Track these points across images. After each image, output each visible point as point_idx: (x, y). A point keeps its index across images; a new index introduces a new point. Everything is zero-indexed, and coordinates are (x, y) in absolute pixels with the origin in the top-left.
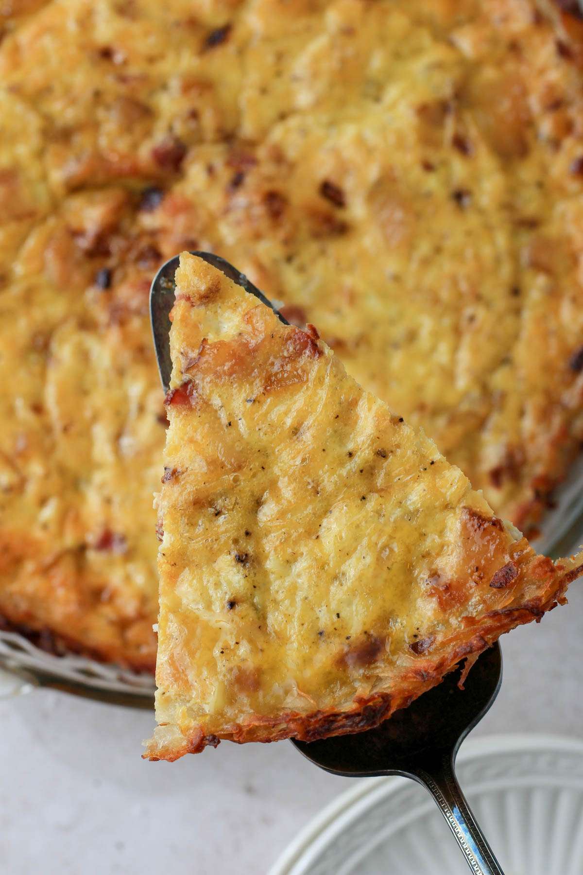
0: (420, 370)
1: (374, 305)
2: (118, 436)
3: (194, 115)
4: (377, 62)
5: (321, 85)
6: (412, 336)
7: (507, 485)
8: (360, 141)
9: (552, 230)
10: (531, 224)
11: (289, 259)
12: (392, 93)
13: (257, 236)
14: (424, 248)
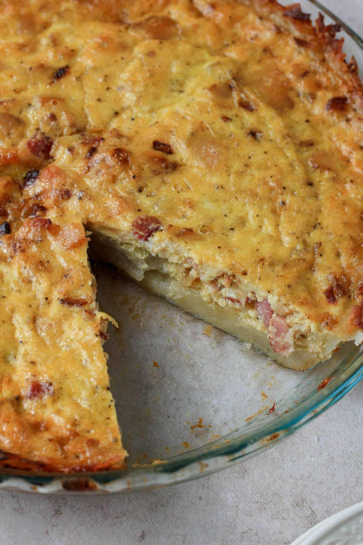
0: (254, 240)
1: (209, 207)
2: (34, 320)
3: (53, 117)
4: (175, 69)
5: (139, 88)
6: (243, 221)
7: (341, 301)
8: (175, 114)
9: (325, 146)
10: (310, 144)
11: (140, 190)
12: (190, 85)
13: (114, 179)
14: (237, 166)
